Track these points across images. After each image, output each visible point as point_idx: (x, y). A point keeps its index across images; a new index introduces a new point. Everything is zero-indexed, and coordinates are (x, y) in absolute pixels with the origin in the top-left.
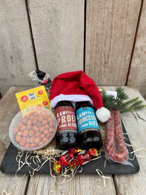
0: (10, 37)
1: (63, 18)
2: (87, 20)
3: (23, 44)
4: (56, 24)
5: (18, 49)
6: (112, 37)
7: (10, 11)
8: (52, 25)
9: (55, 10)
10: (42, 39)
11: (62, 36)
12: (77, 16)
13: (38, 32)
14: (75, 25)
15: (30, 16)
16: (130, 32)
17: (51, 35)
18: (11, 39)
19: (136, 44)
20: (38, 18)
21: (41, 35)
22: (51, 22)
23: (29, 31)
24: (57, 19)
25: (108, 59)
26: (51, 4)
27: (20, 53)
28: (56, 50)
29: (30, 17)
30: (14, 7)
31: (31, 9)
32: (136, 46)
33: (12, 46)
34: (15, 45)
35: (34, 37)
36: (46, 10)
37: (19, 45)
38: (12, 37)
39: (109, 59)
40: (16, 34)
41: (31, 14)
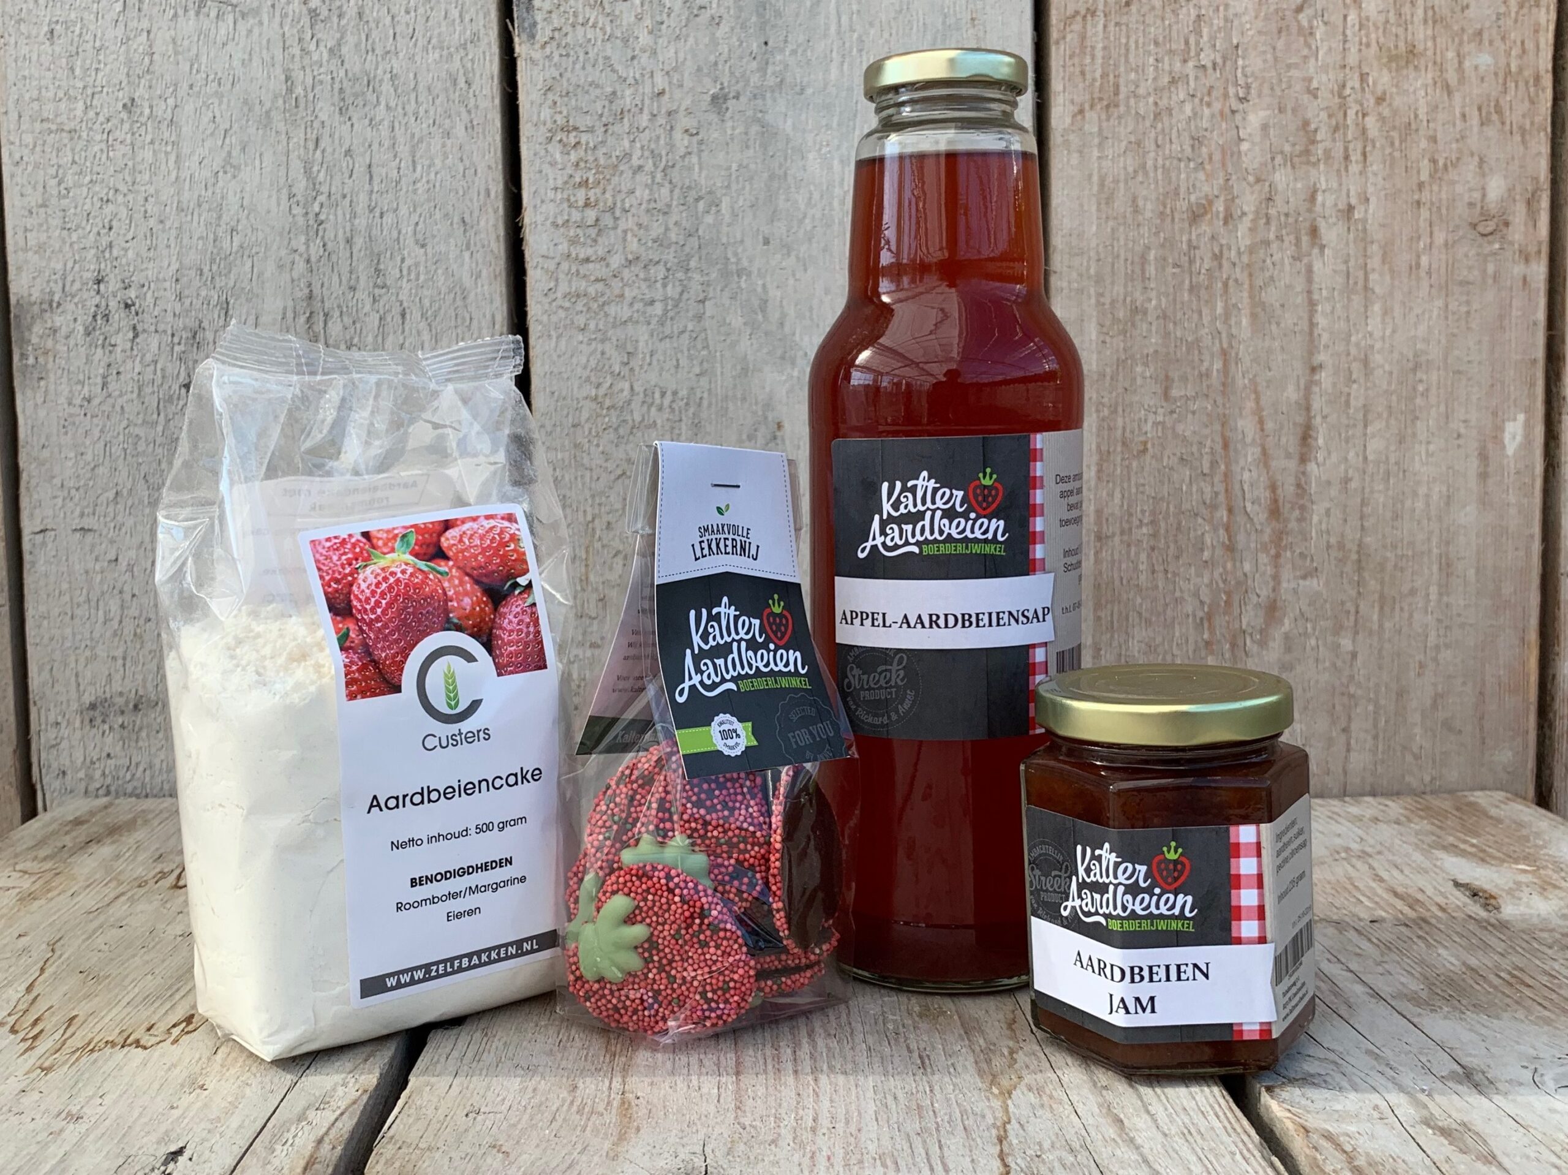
0: (299, 242)
1: (834, 73)
3: (414, 315)
4: (763, 126)
6: (1313, 233)
8: (717, 135)
9: (763, 5)
10: (616, 261)
13: (581, 195)
15: (520, 48)
16: (1496, 188)
17: (708, 220)
18: (301, 266)
20: (594, 75)
21: (607, 220)
22: (718, 101)
23: (498, 184)
24: (771, 81)
25: (1303, 460)
28: (745, 371)
29: (521, 65)
35: (535, 245)
39: (1312, 467)
40: (361, 222)
41: (532, 36)
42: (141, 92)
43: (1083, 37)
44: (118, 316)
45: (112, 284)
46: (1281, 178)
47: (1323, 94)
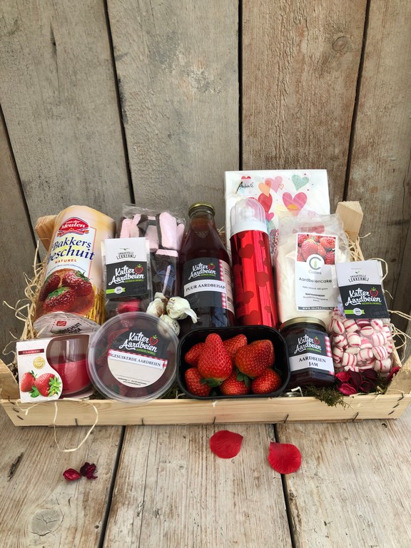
0: (82, 168)
1: (195, 129)
2: (244, 131)
3: (108, 182)
4: (180, 141)
5: (97, 193)
6: (298, 161)
7: (84, 118)
8: (170, 143)
9: (178, 114)
10: (150, 170)
11: (191, 164)
12: (224, 123)
13: (141, 157)
14: (221, 140)
15: (125, 126)
16: (337, 151)
17: (169, 161)
18: (83, 173)
19: (351, 174)
20: (142, 131)
21: (147, 162)
22: (169, 136)
23: (123, 154)
24: (181, 131)
26: (170, 103)
27: (101, 200)
28: (179, 192)
29: (126, 129)
30: (94, 109)
31: (127, 113)
32: (351, 177)
33: (84, 185)
34: (92, 185)
35: (133, 167)
36: (158, 115)
37: (100, 184)
38: (86, 168)
40: (94, 163)
41: (127, 123)
42: (42, 136)
43: (249, 120)
44: (45, 184)
45: (43, 177)
46: (292, 150)
47: (302, 131)
